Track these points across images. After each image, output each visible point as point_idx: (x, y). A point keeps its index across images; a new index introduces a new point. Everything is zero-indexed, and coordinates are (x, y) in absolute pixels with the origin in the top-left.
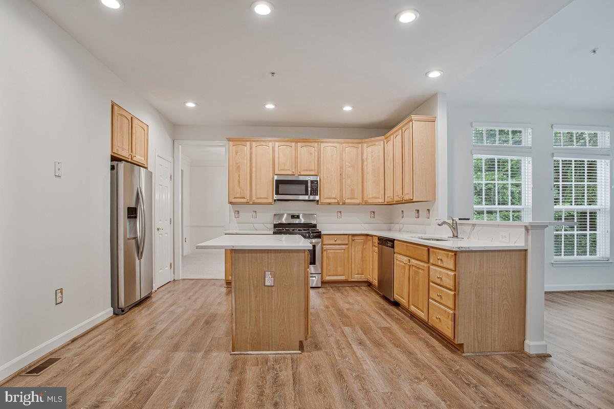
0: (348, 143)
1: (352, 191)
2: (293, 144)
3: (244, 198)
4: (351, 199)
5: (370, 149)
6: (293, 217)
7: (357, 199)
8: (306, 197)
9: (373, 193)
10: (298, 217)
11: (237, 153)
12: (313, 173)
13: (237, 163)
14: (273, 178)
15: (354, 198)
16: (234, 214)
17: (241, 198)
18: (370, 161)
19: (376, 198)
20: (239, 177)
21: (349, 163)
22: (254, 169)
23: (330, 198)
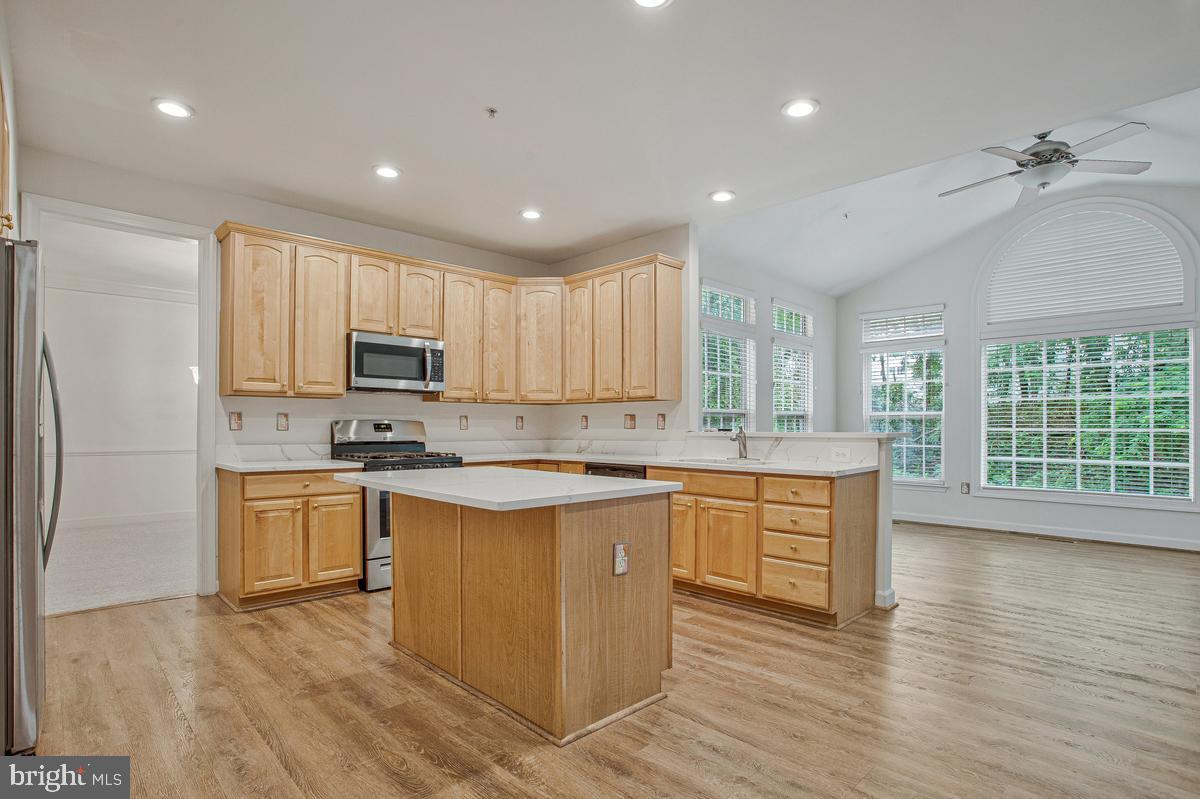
0: (495, 280)
1: (501, 378)
2: (391, 266)
3: (274, 381)
4: (498, 391)
5: (533, 297)
6: (378, 427)
7: (507, 391)
8: (419, 385)
9: (537, 382)
10: (388, 428)
11: (256, 265)
12: (430, 333)
13: (255, 292)
14: (349, 337)
15: (503, 391)
16: (226, 420)
17: (265, 380)
18: (533, 319)
19: (546, 391)
20: (262, 326)
21: (497, 321)
22: (299, 312)
23: (462, 389)
